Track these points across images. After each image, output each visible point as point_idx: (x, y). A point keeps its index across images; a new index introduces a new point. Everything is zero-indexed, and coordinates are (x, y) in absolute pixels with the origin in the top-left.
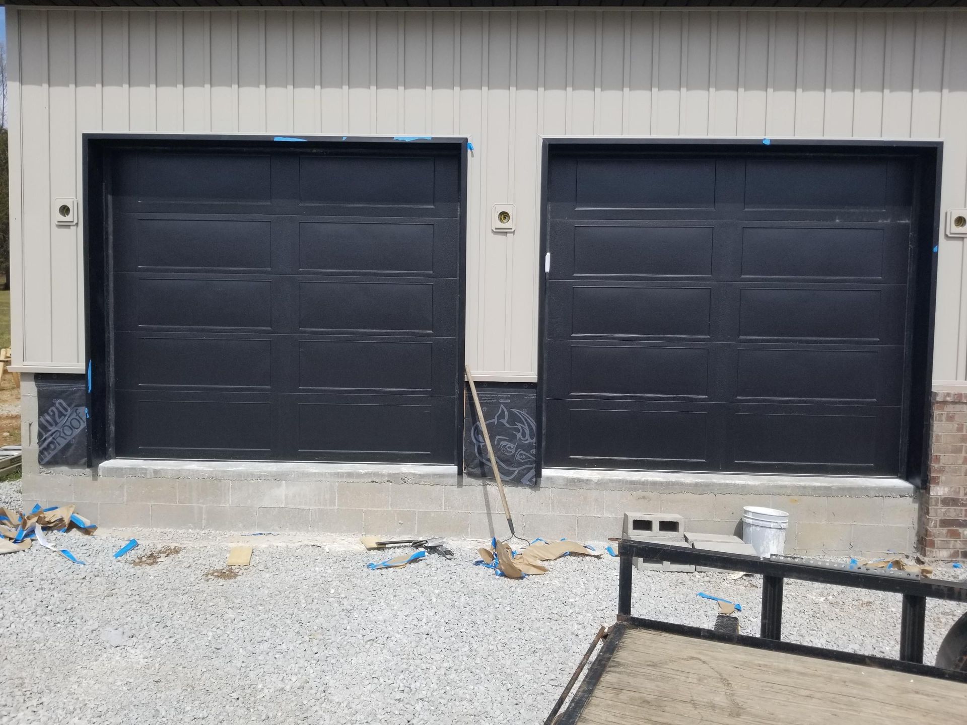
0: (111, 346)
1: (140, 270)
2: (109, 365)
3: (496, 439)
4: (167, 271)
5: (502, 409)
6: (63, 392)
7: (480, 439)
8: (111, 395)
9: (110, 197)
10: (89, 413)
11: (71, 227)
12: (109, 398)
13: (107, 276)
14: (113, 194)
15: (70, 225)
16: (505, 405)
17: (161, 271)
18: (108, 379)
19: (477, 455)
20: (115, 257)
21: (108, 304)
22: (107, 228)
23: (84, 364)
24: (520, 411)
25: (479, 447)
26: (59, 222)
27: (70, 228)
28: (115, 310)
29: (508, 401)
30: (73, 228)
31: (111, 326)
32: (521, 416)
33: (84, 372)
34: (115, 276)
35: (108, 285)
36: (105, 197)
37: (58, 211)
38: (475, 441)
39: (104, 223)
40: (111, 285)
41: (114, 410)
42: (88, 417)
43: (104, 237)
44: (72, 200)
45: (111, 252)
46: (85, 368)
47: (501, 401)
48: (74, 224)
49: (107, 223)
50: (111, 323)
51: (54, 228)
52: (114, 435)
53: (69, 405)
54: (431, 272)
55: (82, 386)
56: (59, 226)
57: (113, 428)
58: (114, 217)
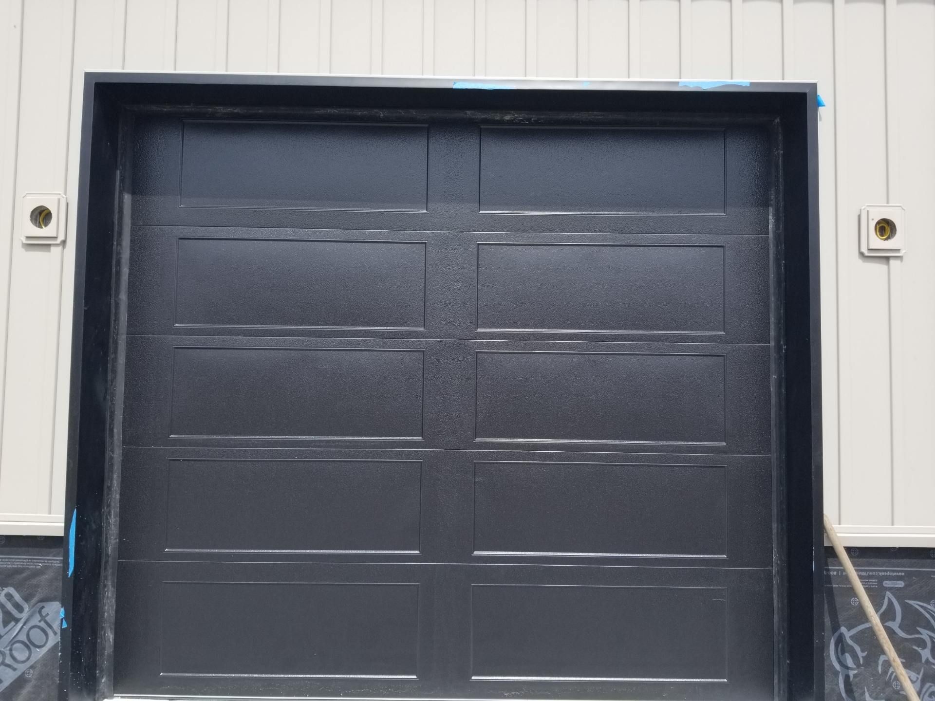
0: (115, 476)
1: (178, 332)
2: (109, 512)
3: (880, 662)
4: (230, 333)
5: (889, 599)
6: (18, 571)
7: (848, 661)
8: (110, 571)
9: (127, 198)
10: (66, 618)
11: (52, 248)
12: (106, 578)
13: (116, 343)
14: (133, 193)
15: (49, 245)
16: (894, 591)
17: (219, 333)
18: (107, 542)
19: (844, 695)
20: (131, 307)
21: (113, 395)
22: (119, 253)
23: (62, 516)
24: (925, 605)
25: (847, 677)
26: (28, 238)
27: (49, 251)
28: (125, 406)
29: (900, 584)
30: (56, 251)
31: (116, 437)
32: (927, 616)
33: (61, 533)
34: (130, 344)
35: (115, 360)
36: (120, 197)
37: (29, 218)
38: (838, 667)
39: (115, 243)
40: (122, 360)
41: (114, 600)
42: (65, 626)
43: (114, 270)
44: (56, 198)
45: (123, 297)
46: (63, 525)
47: (887, 584)
48: (58, 241)
49: (119, 244)
50: (118, 430)
51: (19, 250)
52: (112, 650)
53: (27, 599)
54: (723, 333)
55: (56, 561)
56: (29, 247)
57: (110, 636)
58: (132, 235)
